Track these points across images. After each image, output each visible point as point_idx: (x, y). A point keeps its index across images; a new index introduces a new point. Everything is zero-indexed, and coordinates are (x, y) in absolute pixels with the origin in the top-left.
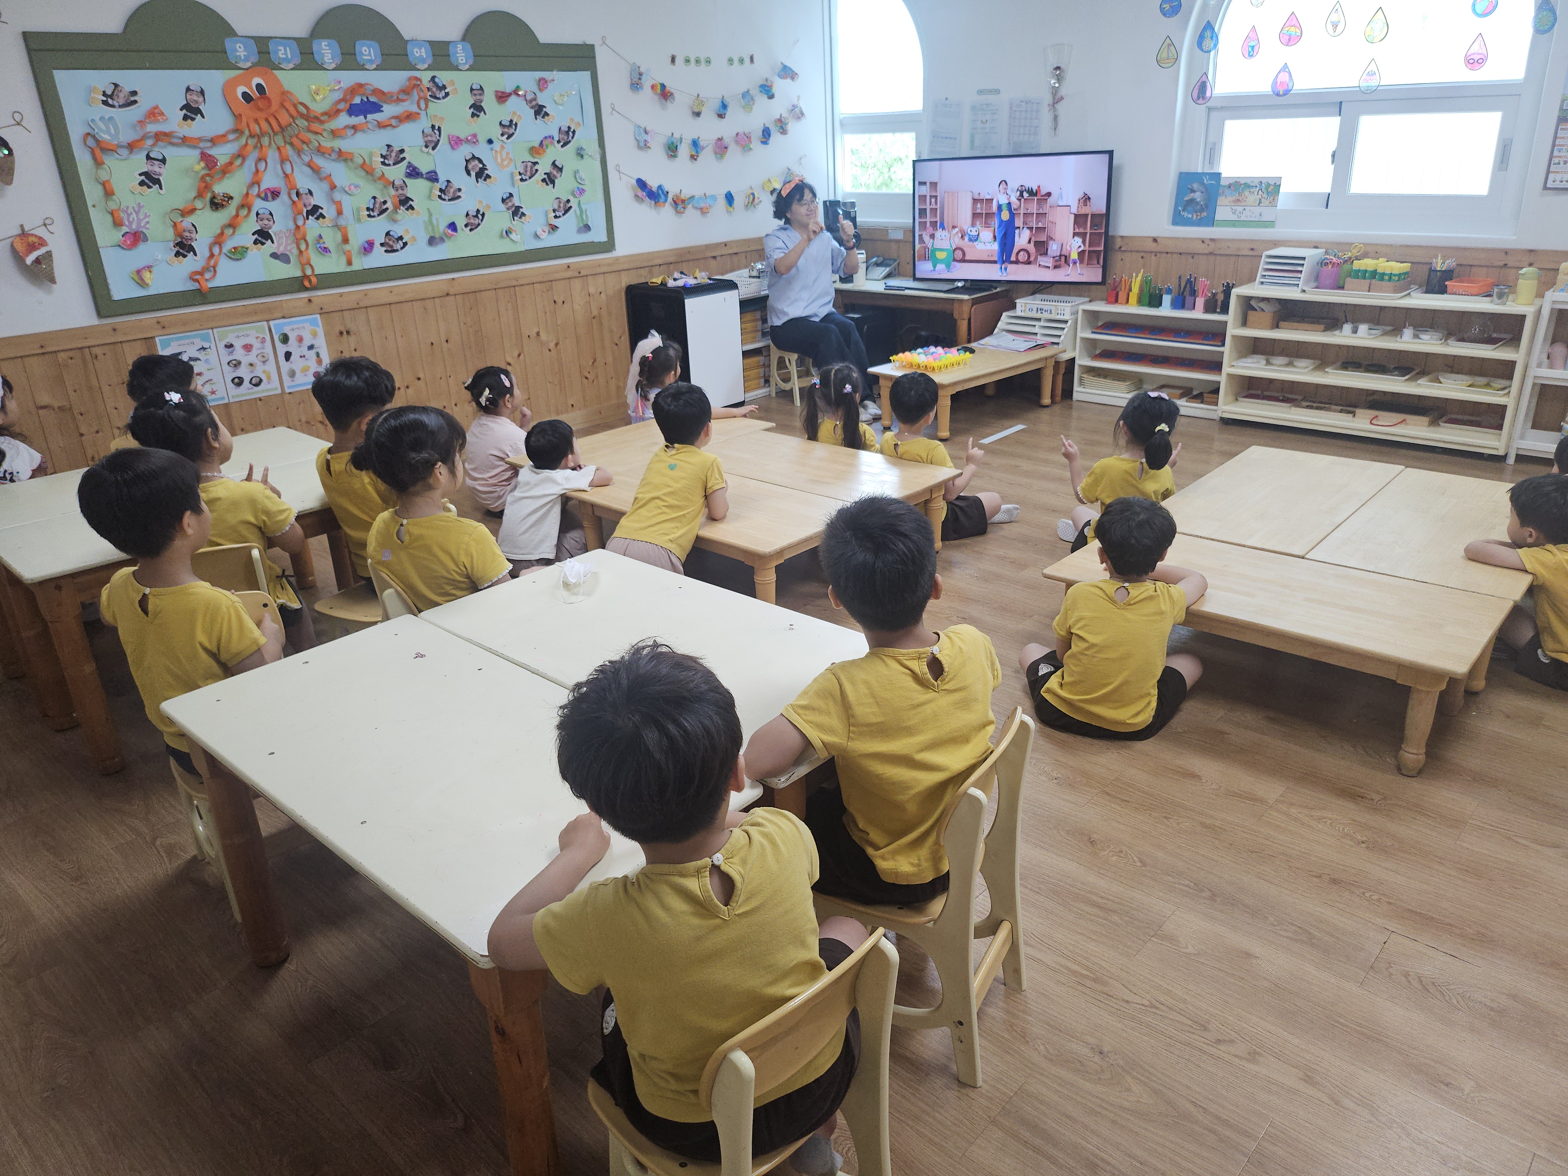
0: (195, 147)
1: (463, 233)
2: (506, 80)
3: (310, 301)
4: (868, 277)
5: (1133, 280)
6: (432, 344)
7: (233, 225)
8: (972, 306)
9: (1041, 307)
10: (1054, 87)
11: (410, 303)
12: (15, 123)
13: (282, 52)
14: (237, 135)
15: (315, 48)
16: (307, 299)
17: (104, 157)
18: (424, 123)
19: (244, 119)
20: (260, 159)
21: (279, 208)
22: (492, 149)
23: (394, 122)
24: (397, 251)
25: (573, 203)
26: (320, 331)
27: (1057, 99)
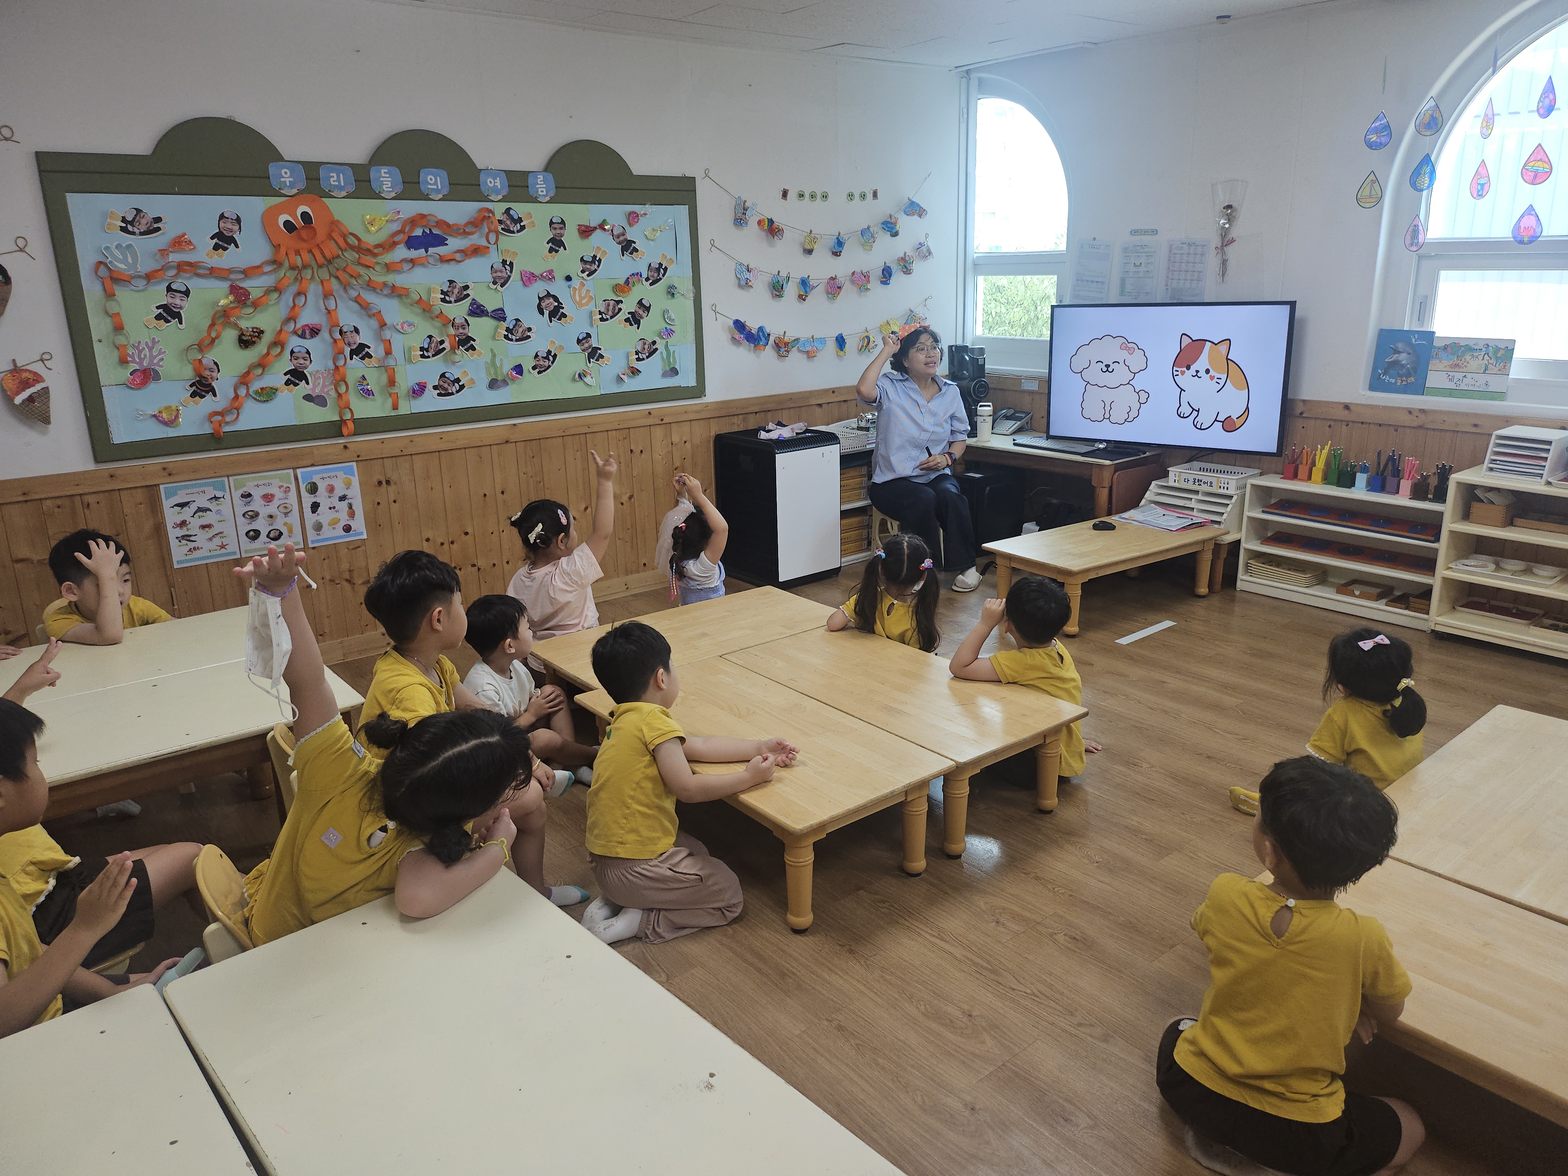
0: (224, 279)
1: (530, 376)
2: (592, 213)
3: (345, 447)
4: (995, 431)
5: (1318, 452)
6: (485, 495)
7: (262, 364)
8: (1115, 472)
9: (1197, 477)
10: (1223, 228)
11: (463, 451)
12: (17, 248)
13: (334, 179)
14: (275, 266)
15: (373, 174)
16: (342, 447)
17: (116, 287)
18: (494, 258)
19: (283, 251)
20: (299, 294)
21: (318, 347)
22: (569, 287)
23: (458, 256)
24: (452, 394)
25: (660, 345)
26: (355, 481)
27: (1226, 240)
